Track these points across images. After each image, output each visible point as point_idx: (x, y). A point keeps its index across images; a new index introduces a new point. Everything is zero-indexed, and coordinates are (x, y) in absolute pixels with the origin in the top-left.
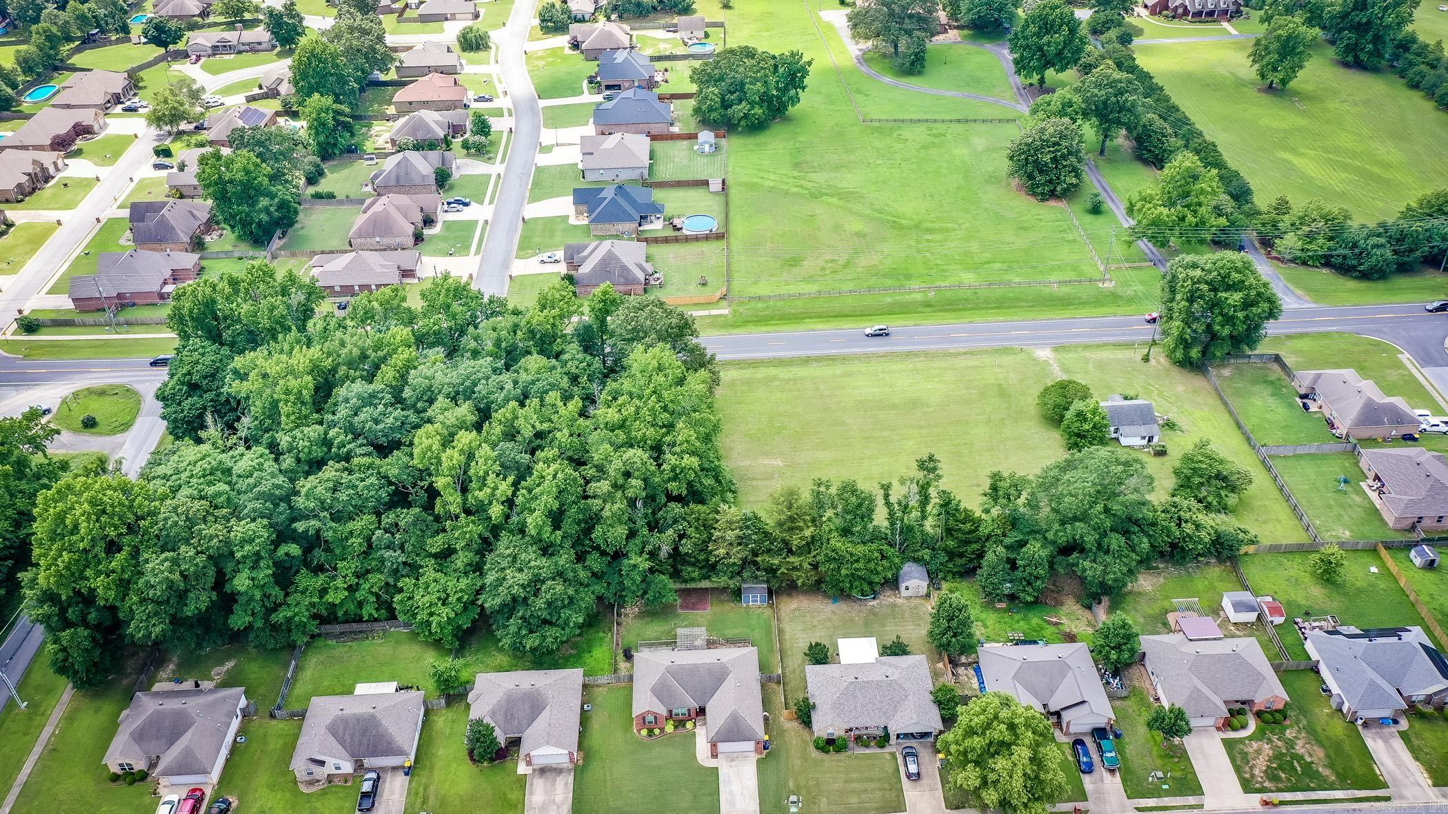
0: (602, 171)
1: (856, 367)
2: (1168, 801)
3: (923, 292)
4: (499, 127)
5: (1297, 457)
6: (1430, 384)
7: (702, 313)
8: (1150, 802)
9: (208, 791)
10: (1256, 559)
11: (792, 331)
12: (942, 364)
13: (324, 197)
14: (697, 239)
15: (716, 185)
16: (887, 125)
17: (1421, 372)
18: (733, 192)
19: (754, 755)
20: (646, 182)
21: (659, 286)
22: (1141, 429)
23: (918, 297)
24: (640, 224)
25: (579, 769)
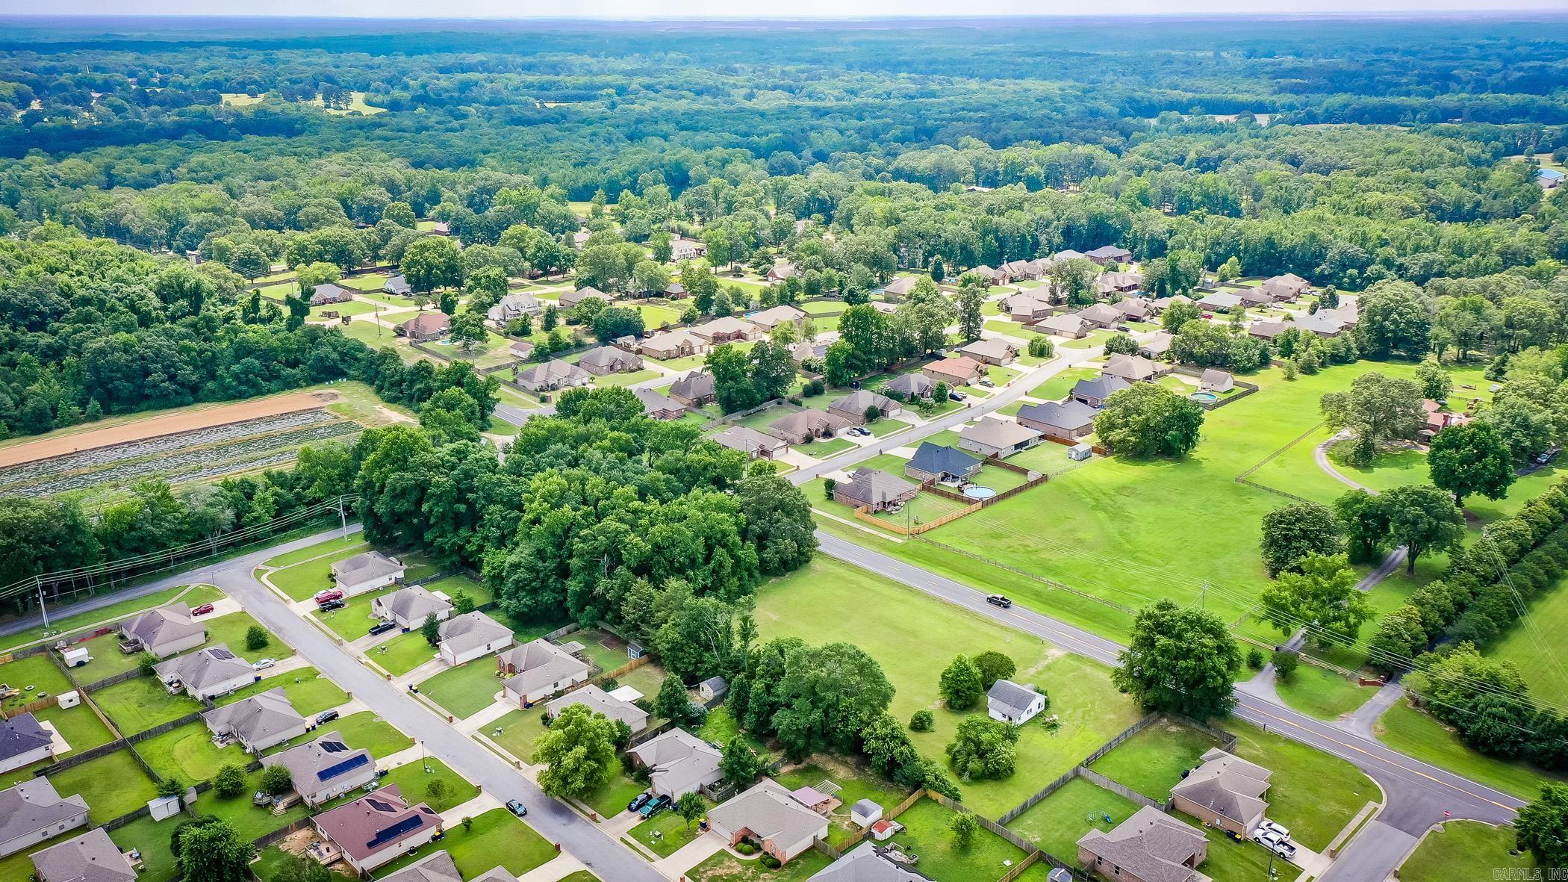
0: (972, 443)
1: (919, 601)
2: (642, 848)
3: (1047, 584)
4: (965, 402)
5: (1108, 791)
6: (1355, 832)
7: (886, 537)
8: (633, 841)
9: (344, 597)
10: (936, 808)
11: (918, 568)
12: (973, 624)
13: (795, 402)
14: (963, 500)
15: (1032, 477)
16: (1253, 489)
17: (1365, 821)
18: (1042, 488)
19: (518, 705)
20: (993, 460)
21: (890, 513)
22: (1008, 709)
23: (1037, 586)
24: (943, 479)
25: (456, 668)
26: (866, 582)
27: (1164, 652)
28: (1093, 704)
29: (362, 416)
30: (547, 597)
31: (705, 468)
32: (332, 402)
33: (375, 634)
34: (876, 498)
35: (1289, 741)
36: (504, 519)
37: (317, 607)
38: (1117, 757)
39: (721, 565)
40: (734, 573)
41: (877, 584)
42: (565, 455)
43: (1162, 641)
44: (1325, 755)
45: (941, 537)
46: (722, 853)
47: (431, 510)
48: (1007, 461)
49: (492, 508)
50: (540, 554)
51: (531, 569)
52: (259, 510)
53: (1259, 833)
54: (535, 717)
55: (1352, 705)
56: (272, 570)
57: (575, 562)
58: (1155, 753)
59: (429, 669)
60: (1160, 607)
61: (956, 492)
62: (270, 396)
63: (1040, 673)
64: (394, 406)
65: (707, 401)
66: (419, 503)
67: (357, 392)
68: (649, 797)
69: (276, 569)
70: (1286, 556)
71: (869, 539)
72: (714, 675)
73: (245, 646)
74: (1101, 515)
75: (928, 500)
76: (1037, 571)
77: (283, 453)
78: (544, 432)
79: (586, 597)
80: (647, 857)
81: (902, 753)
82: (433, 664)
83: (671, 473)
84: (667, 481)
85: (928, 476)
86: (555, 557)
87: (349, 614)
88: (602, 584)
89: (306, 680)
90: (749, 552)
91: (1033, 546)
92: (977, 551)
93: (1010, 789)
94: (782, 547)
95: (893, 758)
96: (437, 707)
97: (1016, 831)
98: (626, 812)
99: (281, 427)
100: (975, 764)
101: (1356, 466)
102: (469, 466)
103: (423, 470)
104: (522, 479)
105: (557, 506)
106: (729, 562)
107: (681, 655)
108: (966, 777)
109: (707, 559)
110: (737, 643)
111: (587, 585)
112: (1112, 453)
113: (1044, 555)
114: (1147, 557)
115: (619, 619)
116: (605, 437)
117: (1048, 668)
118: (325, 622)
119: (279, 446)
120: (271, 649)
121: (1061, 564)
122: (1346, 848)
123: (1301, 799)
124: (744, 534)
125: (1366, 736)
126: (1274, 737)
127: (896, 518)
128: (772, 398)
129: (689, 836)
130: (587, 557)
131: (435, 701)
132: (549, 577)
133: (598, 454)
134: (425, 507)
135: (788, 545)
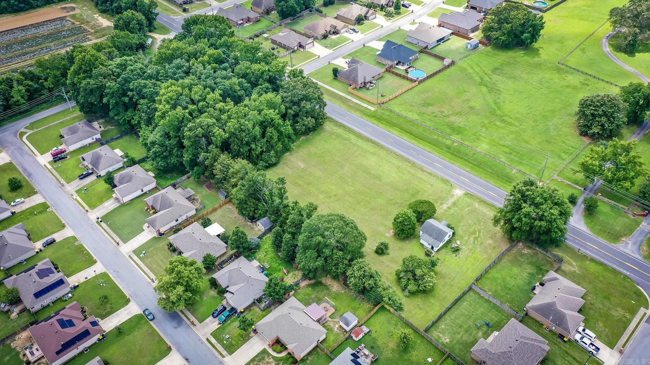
0: (413, 39)
1: (383, 153)
2: (219, 346)
3: (454, 142)
4: (410, 9)
5: (488, 301)
6: (633, 332)
7: (365, 105)
8: (214, 341)
9: (67, 152)
10: (389, 315)
11: (382, 128)
12: (412, 171)
13: (319, 11)
14: (407, 79)
15: (447, 62)
16: (568, 69)
17: (639, 323)
18: (452, 68)
19: (156, 235)
20: (424, 50)
21: (368, 89)
22: (432, 240)
23: (448, 142)
24: (397, 64)
25: (123, 205)
26: (353, 139)
27: (527, 215)
28: (480, 232)
29: (88, 22)
30: (173, 160)
31: (262, 73)
32: (72, 13)
33: (82, 179)
34: (360, 80)
35: (593, 260)
36: (149, 108)
37: (51, 158)
38: (493, 273)
39: (271, 138)
40: (279, 140)
41: (360, 140)
42: (183, 66)
43: (527, 208)
44: (614, 271)
45: (396, 107)
46: (264, 352)
47: (109, 101)
48: (431, 51)
49: (142, 101)
50: (167, 136)
51: (162, 145)
52: (17, 97)
53: (578, 337)
54: (163, 244)
55: (629, 231)
56: (30, 132)
57: (186, 142)
58: (515, 270)
59: (109, 205)
60: (525, 184)
61: (403, 73)
62: (38, 9)
63: (449, 208)
64: (105, 15)
65: (272, 10)
66: (102, 97)
67: (85, 6)
68: (225, 308)
69: (31, 132)
70: (591, 125)
71: (357, 108)
72: (264, 217)
73: (9, 188)
74: (484, 89)
75: (389, 79)
76: (448, 131)
77: (42, 49)
78: (170, 51)
79: (194, 163)
80: (221, 354)
81: (369, 284)
82: (111, 201)
83: (242, 77)
84: (240, 84)
85: (390, 63)
86: (176, 137)
87: (70, 162)
88: (202, 156)
89: (41, 213)
90: (287, 127)
91: (446, 113)
92: (414, 116)
93: (432, 300)
94: (306, 123)
95: (364, 287)
96: (112, 233)
97: (435, 334)
98: (211, 318)
99: (43, 30)
100: (412, 287)
101: (625, 52)
102: (127, 76)
103: (100, 78)
104: (158, 83)
105: (174, 107)
106: (276, 136)
107: (245, 206)
108: (406, 293)
109: (263, 136)
110: (277, 201)
111: (194, 155)
112: (490, 45)
113: (452, 119)
114: (510, 120)
115: (213, 176)
116: (204, 54)
117: (454, 204)
118: (56, 169)
119: (40, 44)
120: (24, 190)
121: (462, 125)
122: (628, 345)
123: (601, 306)
124: (284, 116)
125: (637, 256)
126: (584, 257)
127: (371, 92)
128: (307, 8)
129: (245, 339)
130: (192, 140)
131: (111, 228)
132: (173, 149)
133: (201, 67)
134: (105, 100)
135: (310, 121)
